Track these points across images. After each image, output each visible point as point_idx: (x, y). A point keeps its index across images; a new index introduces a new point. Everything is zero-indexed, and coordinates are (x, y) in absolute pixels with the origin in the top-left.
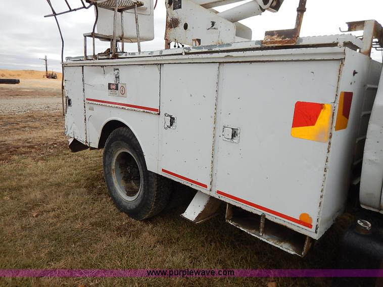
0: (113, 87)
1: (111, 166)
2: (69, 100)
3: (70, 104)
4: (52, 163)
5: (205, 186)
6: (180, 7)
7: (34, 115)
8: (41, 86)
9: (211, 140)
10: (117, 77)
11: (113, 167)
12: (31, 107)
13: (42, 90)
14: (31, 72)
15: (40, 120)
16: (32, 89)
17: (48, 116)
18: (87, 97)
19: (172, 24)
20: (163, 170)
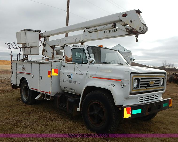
0: (23, 69)
1: (22, 91)
2: (13, 72)
3: (13, 74)
4: (7, 94)
5: (38, 90)
6: (46, 46)
7: (3, 81)
8: (7, 69)
9: (39, 79)
10: (24, 66)
11: (23, 91)
12: (1, 78)
13: (8, 70)
14: (3, 61)
15: (5, 83)
16: (3, 70)
17: (8, 82)
18: (17, 71)
19: (44, 50)
20: (32, 88)
